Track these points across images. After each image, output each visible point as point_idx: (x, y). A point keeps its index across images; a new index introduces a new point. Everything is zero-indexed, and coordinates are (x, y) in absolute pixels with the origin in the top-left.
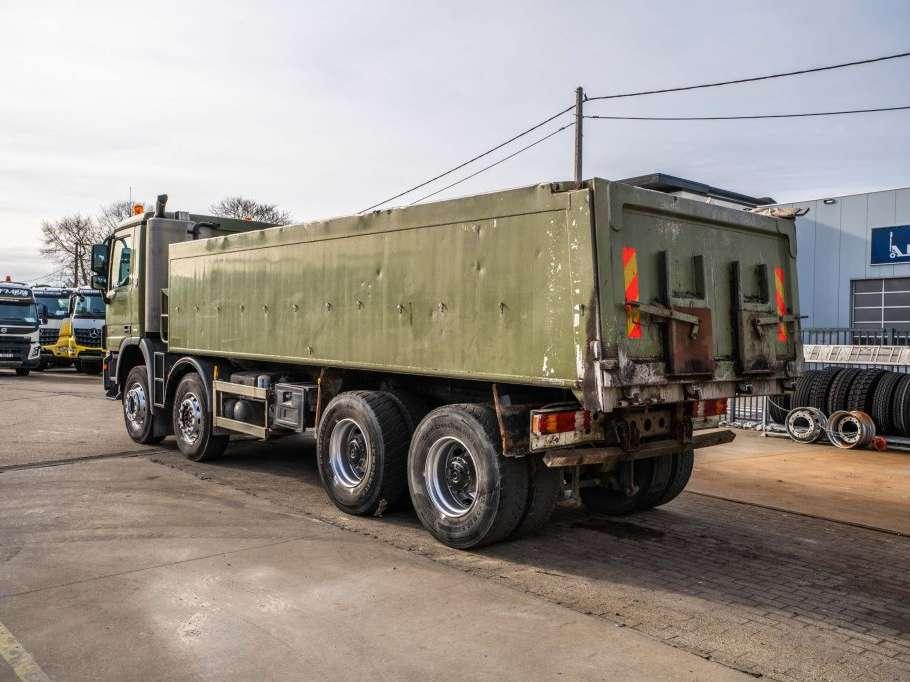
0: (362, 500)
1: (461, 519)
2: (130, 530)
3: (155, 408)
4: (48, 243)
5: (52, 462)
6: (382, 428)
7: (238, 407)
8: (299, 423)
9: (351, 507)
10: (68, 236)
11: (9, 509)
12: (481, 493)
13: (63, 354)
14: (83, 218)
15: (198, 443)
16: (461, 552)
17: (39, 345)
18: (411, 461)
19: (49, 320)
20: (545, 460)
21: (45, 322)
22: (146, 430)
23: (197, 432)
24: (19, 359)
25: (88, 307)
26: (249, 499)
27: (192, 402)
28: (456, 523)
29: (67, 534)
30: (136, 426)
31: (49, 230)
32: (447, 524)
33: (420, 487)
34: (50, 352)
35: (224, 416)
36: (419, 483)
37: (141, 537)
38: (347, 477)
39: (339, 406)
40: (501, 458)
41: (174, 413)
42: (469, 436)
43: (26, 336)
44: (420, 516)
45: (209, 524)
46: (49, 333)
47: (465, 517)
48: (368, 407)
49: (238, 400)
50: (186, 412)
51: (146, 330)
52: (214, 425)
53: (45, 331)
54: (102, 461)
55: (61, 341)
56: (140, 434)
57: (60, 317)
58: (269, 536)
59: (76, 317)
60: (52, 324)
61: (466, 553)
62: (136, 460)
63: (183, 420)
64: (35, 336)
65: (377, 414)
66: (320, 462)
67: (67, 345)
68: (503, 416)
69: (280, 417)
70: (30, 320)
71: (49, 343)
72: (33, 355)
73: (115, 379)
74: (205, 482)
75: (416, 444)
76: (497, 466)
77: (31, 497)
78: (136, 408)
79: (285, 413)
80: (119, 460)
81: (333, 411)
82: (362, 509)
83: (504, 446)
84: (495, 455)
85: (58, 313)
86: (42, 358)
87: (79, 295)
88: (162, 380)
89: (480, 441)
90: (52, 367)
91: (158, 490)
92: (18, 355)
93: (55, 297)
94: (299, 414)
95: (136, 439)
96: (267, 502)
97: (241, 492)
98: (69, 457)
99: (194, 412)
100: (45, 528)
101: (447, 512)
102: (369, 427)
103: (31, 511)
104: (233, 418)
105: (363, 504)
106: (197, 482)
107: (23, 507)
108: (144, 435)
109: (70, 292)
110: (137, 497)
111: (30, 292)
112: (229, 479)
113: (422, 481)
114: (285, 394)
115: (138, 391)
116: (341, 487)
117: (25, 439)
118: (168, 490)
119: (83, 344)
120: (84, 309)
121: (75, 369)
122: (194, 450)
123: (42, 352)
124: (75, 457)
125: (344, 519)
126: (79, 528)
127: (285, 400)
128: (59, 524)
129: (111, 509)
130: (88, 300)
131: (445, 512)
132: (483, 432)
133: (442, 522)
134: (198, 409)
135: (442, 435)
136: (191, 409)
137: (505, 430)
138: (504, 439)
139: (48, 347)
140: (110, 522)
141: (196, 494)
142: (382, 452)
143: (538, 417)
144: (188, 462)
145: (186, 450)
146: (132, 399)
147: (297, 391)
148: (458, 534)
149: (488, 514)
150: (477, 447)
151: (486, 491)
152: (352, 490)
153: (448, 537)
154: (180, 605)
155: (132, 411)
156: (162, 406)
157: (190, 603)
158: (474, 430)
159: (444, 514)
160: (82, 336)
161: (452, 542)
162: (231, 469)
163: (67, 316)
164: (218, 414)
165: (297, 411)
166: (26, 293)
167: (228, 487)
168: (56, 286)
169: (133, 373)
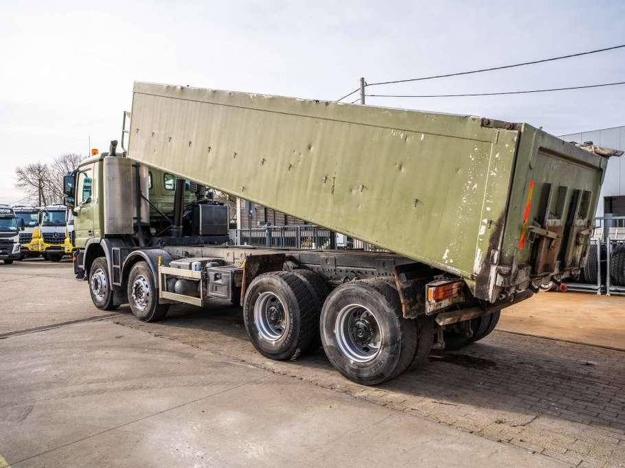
0: (283, 350)
1: (368, 364)
2: (116, 383)
3: (114, 286)
4: (20, 180)
5: (43, 327)
6: (297, 298)
7: (178, 284)
8: (229, 295)
9: (274, 355)
10: (33, 175)
11: (18, 369)
12: (384, 345)
13: (35, 249)
14: (42, 164)
15: (147, 310)
16: (369, 388)
17: (19, 244)
18: (323, 321)
19: (25, 228)
20: (437, 321)
21: (23, 229)
22: (107, 301)
23: (147, 302)
24: (6, 254)
25: (51, 219)
26: (195, 351)
27: (143, 282)
28: (363, 367)
29: (68, 389)
30: (99, 298)
31: (20, 172)
32: (356, 367)
33: (331, 340)
34: (27, 248)
35: (167, 291)
36: (330, 337)
37: (126, 389)
38: (268, 333)
39: (262, 283)
40: (401, 319)
41: (128, 289)
42: (372, 303)
43: (10, 239)
44: (331, 361)
45: (174, 374)
46: (25, 236)
47: (371, 363)
48: (285, 284)
49: (177, 279)
50: (138, 288)
51: (106, 232)
52: (160, 297)
53: (22, 235)
54: (79, 325)
55: (33, 241)
56: (103, 304)
57: (33, 226)
58: (223, 383)
59: (43, 226)
60: (27, 230)
61: (373, 389)
62: (102, 322)
63: (135, 294)
64: (16, 239)
65: (293, 288)
66: (246, 323)
67: (38, 244)
68: (402, 289)
69: (212, 291)
70: (12, 228)
71: (25, 243)
72: (15, 250)
73: (83, 267)
74: (158, 339)
75: (327, 309)
76: (398, 325)
77: (33, 358)
78: (99, 286)
79: (216, 288)
80: (91, 323)
81: (257, 286)
82: (282, 356)
83: (404, 311)
84: (396, 318)
85: (31, 223)
86: (21, 252)
87: (45, 211)
88: (119, 267)
89: (383, 307)
90: (28, 257)
91: (127, 347)
92: (5, 251)
93: (28, 213)
94: (228, 289)
95: (100, 307)
96: (209, 353)
97: (187, 346)
98: (55, 323)
99: (144, 288)
100: (49, 385)
101: (355, 358)
102: (287, 298)
103: (36, 370)
104: (174, 292)
105: (284, 352)
106: (153, 339)
107: (29, 367)
108: (105, 304)
109: (38, 210)
110: (113, 353)
111: (12, 210)
112: (175, 335)
113: (333, 336)
114: (216, 275)
115: (100, 275)
116: (265, 341)
117: (20, 311)
118: (133, 347)
119: (49, 242)
120: (48, 220)
121: (43, 258)
122: (145, 314)
123: (21, 249)
124: (59, 322)
125: (270, 364)
126: (76, 383)
127: (216, 279)
128: (60, 382)
129: (96, 365)
130: (51, 214)
131: (353, 359)
132: (385, 300)
133: (351, 366)
134: (147, 286)
135: (349, 303)
136: (142, 286)
137: (404, 299)
138: (403, 306)
139: (24, 245)
140: (98, 377)
141: (155, 349)
142: (298, 316)
143: (432, 289)
144: (141, 323)
145: (139, 314)
146: (96, 281)
147: (225, 272)
148: (366, 375)
149: (391, 360)
150: (381, 311)
151: (389, 344)
152: (274, 343)
153: (357, 376)
154: (179, 456)
155: (97, 288)
156: (120, 284)
157: (186, 453)
158: (377, 299)
159: (352, 360)
160: (48, 238)
161: (360, 380)
162: (174, 327)
163: (37, 225)
164: (163, 290)
165: (226, 287)
166: (9, 211)
167: (176, 341)
168: (29, 206)
169: (95, 262)
